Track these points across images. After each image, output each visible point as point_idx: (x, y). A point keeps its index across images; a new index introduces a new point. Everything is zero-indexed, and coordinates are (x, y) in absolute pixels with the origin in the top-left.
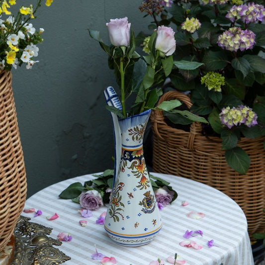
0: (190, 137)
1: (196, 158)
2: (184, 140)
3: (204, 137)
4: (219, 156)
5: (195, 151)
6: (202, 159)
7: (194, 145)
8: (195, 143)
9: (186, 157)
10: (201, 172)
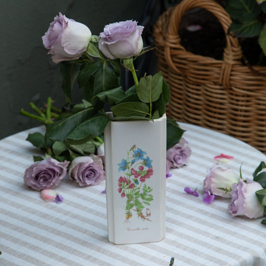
0: (223, 68)
1: (232, 99)
2: (215, 72)
3: (246, 69)
5: (231, 89)
6: (243, 101)
7: (230, 80)
8: (232, 77)
9: (217, 98)
10: (240, 121)
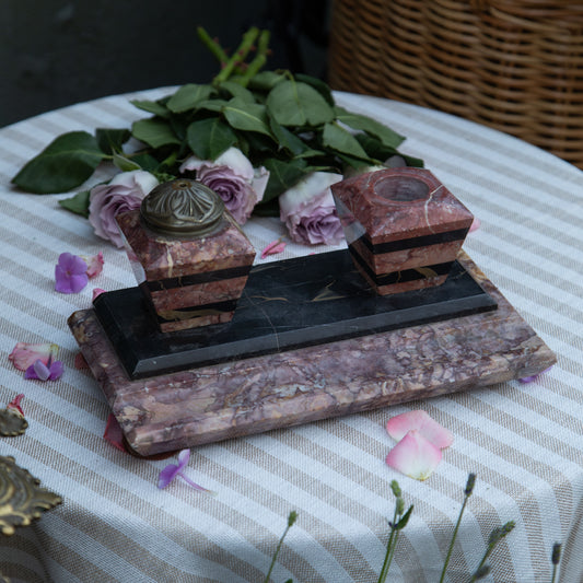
1: (489, 36)
4: (573, 32)
5: (488, 13)
6: (512, 42)
